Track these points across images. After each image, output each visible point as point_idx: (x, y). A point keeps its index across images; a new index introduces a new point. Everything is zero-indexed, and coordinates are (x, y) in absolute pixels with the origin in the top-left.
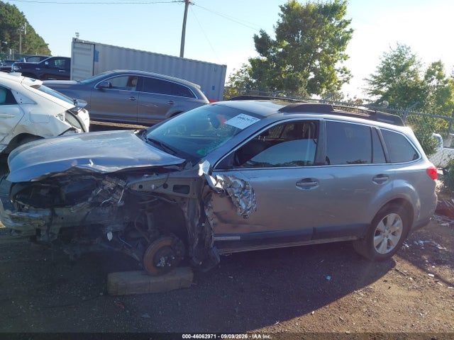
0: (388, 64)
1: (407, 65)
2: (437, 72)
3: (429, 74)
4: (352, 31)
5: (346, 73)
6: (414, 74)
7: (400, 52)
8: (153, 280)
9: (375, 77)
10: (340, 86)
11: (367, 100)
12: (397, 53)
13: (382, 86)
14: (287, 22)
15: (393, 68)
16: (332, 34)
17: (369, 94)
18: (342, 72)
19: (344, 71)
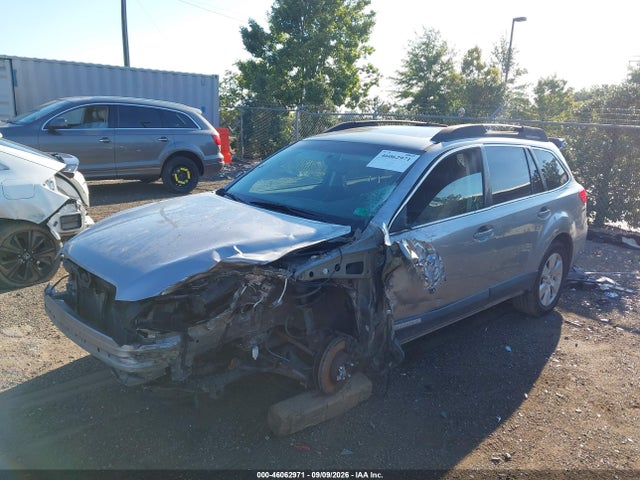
0: (416, 55)
1: (439, 55)
2: (475, 62)
3: (467, 65)
4: (373, 14)
5: (374, 72)
6: (448, 65)
7: (428, 38)
8: (330, 402)
9: (402, 74)
10: (366, 90)
11: (395, 105)
12: (425, 40)
13: (412, 85)
14: (285, 6)
15: (423, 60)
16: (348, 19)
17: (397, 97)
18: (368, 72)
19: (370, 69)
